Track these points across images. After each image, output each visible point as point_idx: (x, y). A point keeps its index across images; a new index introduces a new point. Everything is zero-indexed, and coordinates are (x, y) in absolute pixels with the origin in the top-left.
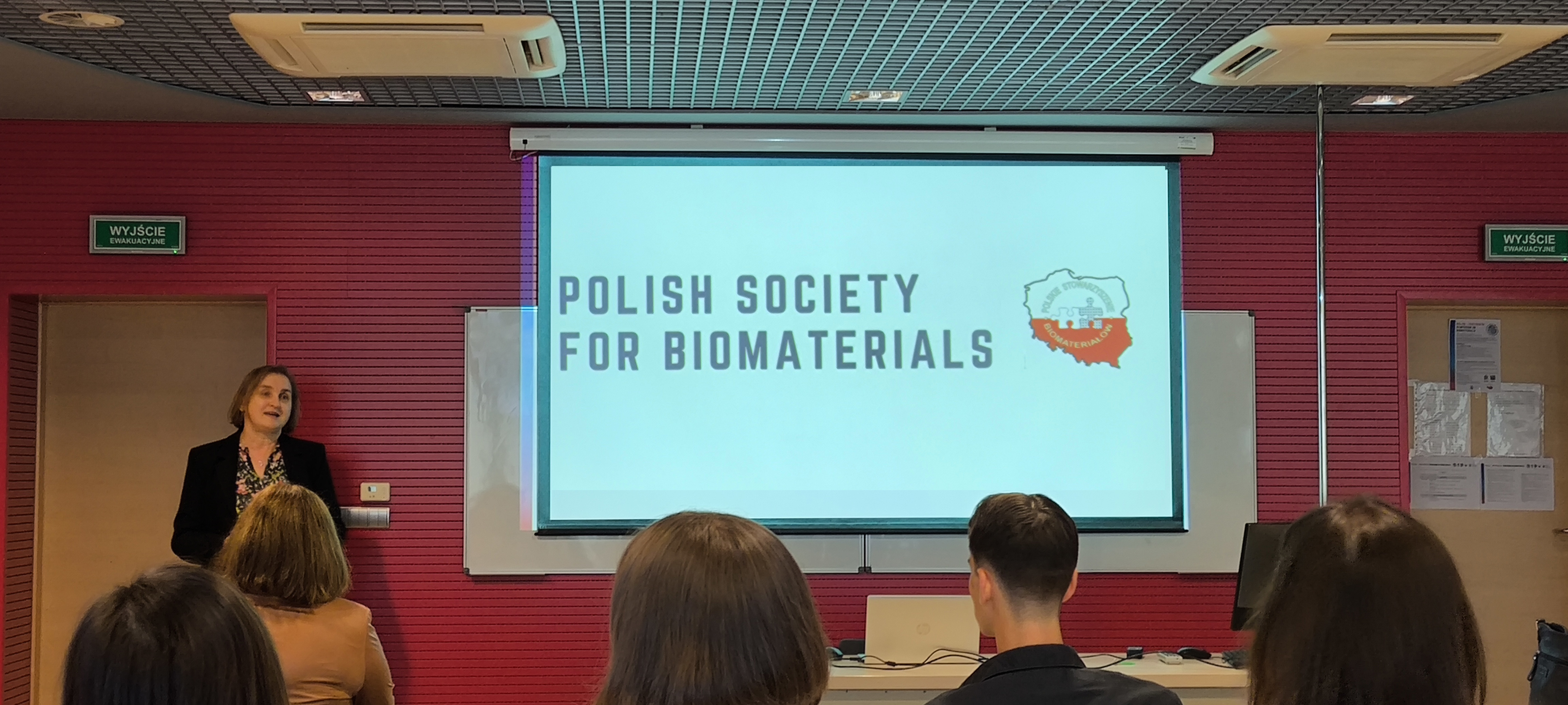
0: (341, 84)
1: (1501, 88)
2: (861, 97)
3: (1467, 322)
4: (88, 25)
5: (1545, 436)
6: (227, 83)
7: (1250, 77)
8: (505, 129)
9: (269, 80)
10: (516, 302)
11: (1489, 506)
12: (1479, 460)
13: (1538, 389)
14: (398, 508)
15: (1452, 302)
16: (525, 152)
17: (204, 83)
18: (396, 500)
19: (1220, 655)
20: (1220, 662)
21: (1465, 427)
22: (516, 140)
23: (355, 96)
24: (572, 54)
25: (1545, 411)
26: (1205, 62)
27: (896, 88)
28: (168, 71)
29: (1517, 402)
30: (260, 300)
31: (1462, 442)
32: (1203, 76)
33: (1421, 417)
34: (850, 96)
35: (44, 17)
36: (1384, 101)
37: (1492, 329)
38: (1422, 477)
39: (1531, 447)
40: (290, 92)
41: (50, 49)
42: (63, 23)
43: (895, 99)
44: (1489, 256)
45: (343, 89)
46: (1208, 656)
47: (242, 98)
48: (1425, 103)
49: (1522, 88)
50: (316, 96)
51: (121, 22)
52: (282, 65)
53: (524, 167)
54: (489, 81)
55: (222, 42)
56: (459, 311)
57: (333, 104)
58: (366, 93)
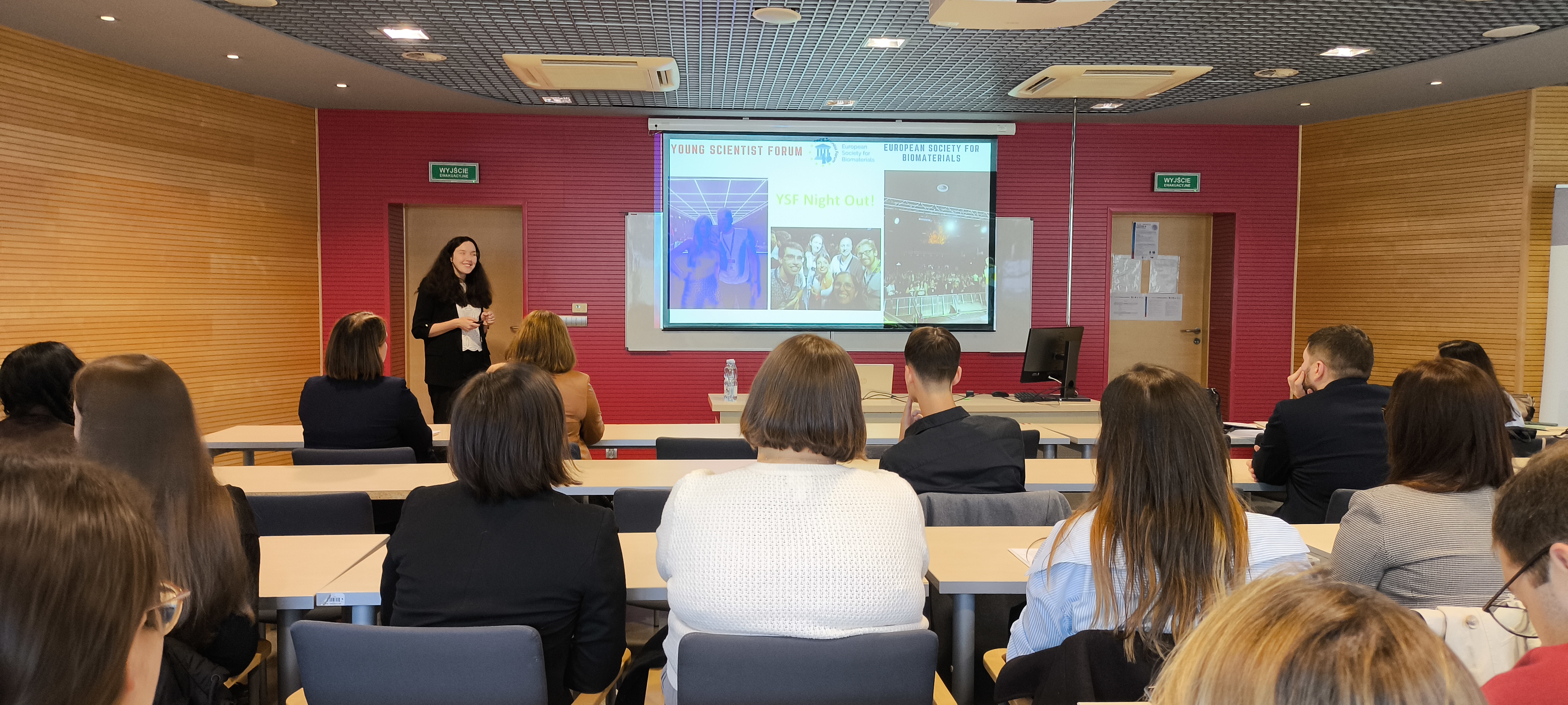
0: (560, 93)
1: (1169, 100)
2: (833, 103)
3: (1142, 223)
4: (428, 60)
5: (1179, 283)
6: (500, 92)
7: (1039, 93)
8: (645, 119)
9: (522, 91)
10: (651, 210)
11: (1148, 318)
12: (1144, 295)
13: (1176, 258)
14: (590, 317)
15: (1134, 213)
16: (656, 131)
17: (488, 92)
18: (590, 312)
19: (1013, 395)
20: (1014, 398)
21: (1138, 278)
22: (652, 124)
23: (568, 100)
24: (683, 78)
25: (1181, 270)
26: (1017, 85)
27: (852, 99)
28: (469, 85)
29: (1165, 265)
30: (520, 208)
31: (1137, 286)
32: (1013, 93)
33: (1116, 273)
34: (828, 103)
35: (404, 55)
36: (1107, 106)
37: (1155, 227)
38: (1115, 304)
39: (1171, 288)
40: (534, 97)
41: (407, 73)
42: (415, 59)
43: (851, 105)
44: (1156, 189)
45: (561, 96)
46: (1008, 396)
47: (508, 100)
48: (1128, 108)
49: (1180, 100)
50: (547, 100)
51: (445, 58)
52: (530, 83)
53: (655, 139)
54: (640, 93)
55: (498, 70)
56: (623, 215)
57: (555, 104)
58: (573, 98)
